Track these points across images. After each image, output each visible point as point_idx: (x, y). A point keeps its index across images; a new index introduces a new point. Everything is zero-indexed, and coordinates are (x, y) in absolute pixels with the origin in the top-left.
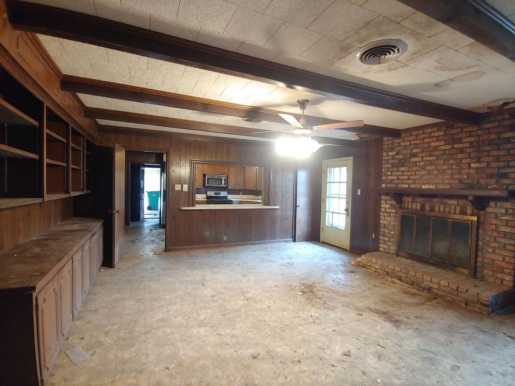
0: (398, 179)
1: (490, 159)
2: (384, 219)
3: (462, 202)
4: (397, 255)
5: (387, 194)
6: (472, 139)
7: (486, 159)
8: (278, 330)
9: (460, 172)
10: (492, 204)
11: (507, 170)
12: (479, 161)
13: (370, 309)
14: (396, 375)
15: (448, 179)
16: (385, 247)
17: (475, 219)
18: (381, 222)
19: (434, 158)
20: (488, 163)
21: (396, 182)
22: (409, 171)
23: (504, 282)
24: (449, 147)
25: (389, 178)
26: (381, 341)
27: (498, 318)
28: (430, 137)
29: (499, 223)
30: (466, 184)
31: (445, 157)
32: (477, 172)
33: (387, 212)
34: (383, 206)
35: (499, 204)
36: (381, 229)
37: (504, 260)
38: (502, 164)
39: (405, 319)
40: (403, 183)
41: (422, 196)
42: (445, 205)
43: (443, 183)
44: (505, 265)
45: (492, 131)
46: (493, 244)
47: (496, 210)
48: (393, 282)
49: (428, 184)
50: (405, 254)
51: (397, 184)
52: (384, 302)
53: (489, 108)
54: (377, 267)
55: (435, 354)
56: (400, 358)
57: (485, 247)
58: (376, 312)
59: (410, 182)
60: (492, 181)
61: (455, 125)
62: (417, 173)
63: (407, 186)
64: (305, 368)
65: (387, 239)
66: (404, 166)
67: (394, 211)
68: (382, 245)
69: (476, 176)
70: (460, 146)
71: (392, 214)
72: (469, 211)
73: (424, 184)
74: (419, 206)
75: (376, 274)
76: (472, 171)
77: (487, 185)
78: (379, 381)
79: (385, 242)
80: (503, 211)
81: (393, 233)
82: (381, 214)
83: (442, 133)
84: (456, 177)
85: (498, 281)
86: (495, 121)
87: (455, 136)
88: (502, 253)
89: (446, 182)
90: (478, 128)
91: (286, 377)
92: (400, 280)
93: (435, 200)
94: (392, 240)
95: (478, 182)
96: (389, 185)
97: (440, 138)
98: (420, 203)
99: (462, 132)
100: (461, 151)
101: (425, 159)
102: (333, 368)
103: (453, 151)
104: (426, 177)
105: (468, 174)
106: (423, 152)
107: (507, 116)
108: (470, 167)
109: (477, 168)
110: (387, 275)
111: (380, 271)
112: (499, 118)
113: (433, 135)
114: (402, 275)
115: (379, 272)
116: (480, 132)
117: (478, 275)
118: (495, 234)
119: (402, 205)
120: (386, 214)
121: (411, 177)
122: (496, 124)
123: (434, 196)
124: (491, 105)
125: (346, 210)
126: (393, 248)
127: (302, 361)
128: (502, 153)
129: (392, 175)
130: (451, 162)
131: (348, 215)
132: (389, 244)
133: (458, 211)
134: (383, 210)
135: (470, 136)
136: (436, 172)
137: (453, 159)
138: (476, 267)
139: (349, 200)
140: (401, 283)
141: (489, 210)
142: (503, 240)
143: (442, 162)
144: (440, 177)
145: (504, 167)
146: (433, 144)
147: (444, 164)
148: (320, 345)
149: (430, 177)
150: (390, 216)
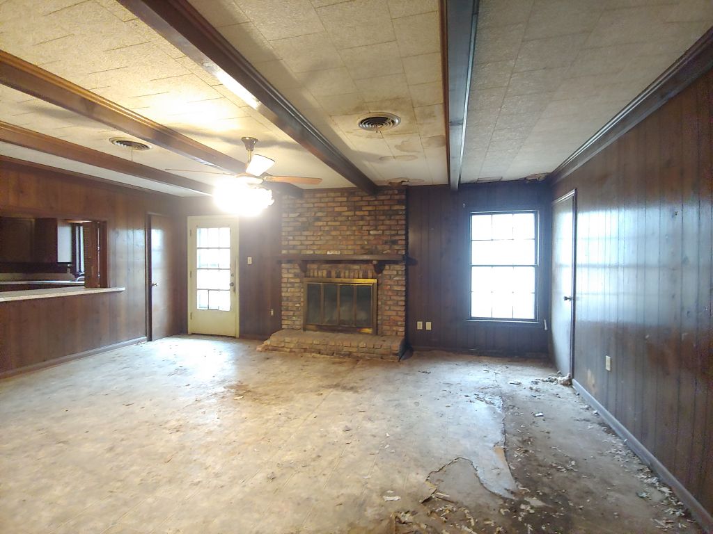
0: (301, 244)
1: (385, 227)
2: (287, 291)
3: (364, 266)
4: (305, 329)
5: (289, 262)
6: (370, 208)
7: (382, 227)
8: (262, 442)
9: (361, 239)
10: (387, 267)
11: (397, 238)
12: (376, 229)
13: (323, 387)
14: (393, 426)
15: (352, 245)
16: (289, 322)
17: (374, 281)
18: (283, 294)
19: (338, 223)
20: (383, 231)
21: (299, 247)
22: (313, 235)
23: (399, 333)
24: (351, 213)
25: (291, 243)
26: (358, 408)
27: (406, 362)
28: (334, 202)
29: (392, 283)
30: (367, 249)
31: (348, 223)
32: (375, 239)
33: (291, 283)
34: (284, 276)
35: (392, 266)
36: (284, 303)
37: (397, 315)
38: (393, 232)
39: (355, 384)
40: (307, 249)
41: (328, 262)
42: (349, 270)
43: (347, 249)
44: (398, 318)
45: (386, 202)
46: (389, 303)
47: (389, 273)
48: (314, 357)
49: (334, 249)
50: (313, 327)
51: (301, 250)
52: (327, 377)
53: (390, 183)
54: (292, 346)
55: (398, 400)
56: (382, 413)
57: (383, 306)
58: (330, 387)
59: (315, 247)
60: (387, 247)
61: (356, 193)
62: (322, 238)
63: (312, 252)
64: (330, 458)
65: (291, 313)
66: (308, 231)
67: (298, 280)
68: (285, 322)
69: (375, 242)
70: (362, 213)
71: (296, 285)
72: (370, 275)
73: (330, 250)
74: (325, 273)
75: (293, 354)
76: (371, 238)
77: (383, 250)
78: (388, 435)
79: (289, 317)
80: (395, 273)
81: (298, 305)
82: (283, 285)
83: (345, 199)
84: (359, 243)
85: (394, 334)
86: (387, 195)
87: (357, 204)
88: (396, 308)
89: (350, 247)
90: (374, 199)
91: (324, 475)
92: (319, 353)
93: (340, 266)
94: (297, 313)
95: (376, 247)
96: (291, 252)
97: (343, 204)
98: (326, 269)
99: (362, 201)
100: (362, 218)
101: (329, 223)
102: (350, 445)
103: (355, 218)
104: (331, 243)
105: (368, 240)
106: (327, 216)
107: (396, 192)
108: (369, 234)
109: (375, 235)
110: (305, 352)
111: (297, 350)
112: (390, 192)
113: (336, 199)
114: (322, 348)
115: (295, 352)
116: (376, 203)
117: (379, 333)
118: (390, 293)
119: (308, 272)
120: (289, 285)
121: (316, 243)
122: (388, 197)
123: (339, 262)
124: (393, 181)
125: (232, 284)
126: (299, 322)
127: (320, 454)
128: (393, 223)
129: (294, 240)
130: (354, 228)
131: (234, 290)
132: (294, 318)
133: (361, 275)
134: (285, 280)
135: (368, 206)
136: (340, 238)
137: (355, 225)
138: (377, 324)
139: (235, 272)
140: (323, 356)
141: (385, 272)
142: (395, 298)
143: (345, 228)
144: (344, 242)
145: (394, 235)
146: (337, 209)
147: (348, 230)
148: (319, 434)
149: (334, 242)
150: (293, 287)
